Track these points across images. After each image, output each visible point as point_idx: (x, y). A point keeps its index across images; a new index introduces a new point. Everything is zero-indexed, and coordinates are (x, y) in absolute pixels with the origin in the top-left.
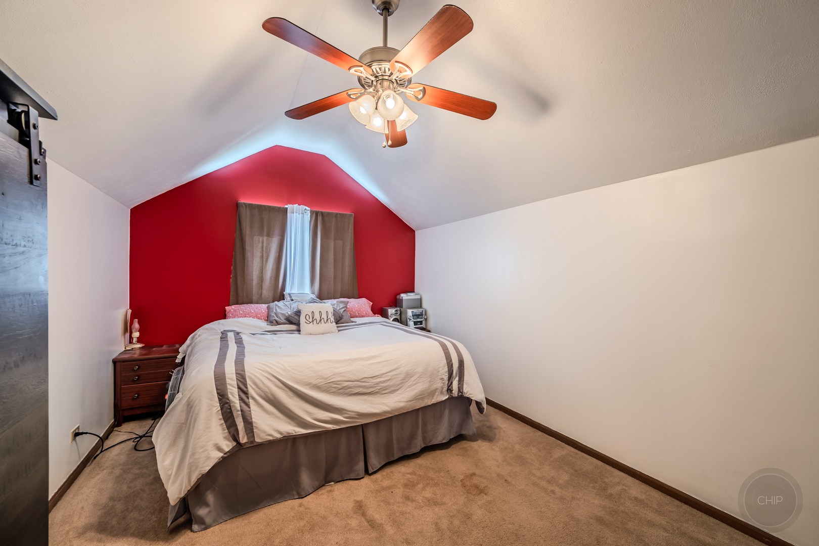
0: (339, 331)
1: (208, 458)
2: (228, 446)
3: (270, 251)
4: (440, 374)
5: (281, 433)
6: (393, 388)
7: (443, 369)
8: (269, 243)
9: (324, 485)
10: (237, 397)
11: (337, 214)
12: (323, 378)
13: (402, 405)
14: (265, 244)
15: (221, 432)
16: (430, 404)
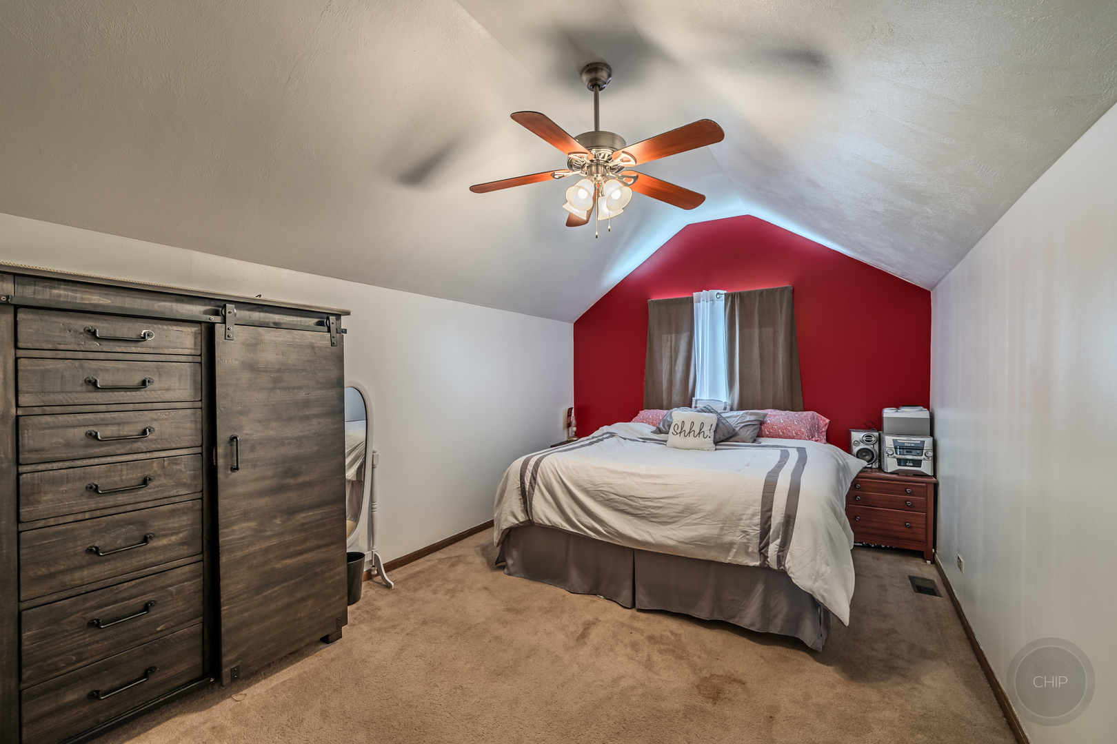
0: (716, 449)
1: (506, 520)
2: (522, 518)
3: (678, 350)
4: (742, 524)
5: (550, 521)
6: (665, 519)
7: (750, 519)
8: (677, 341)
9: (595, 595)
10: (529, 480)
11: (762, 292)
12: (593, 484)
13: (671, 543)
14: (673, 343)
15: (520, 505)
16: (723, 561)
